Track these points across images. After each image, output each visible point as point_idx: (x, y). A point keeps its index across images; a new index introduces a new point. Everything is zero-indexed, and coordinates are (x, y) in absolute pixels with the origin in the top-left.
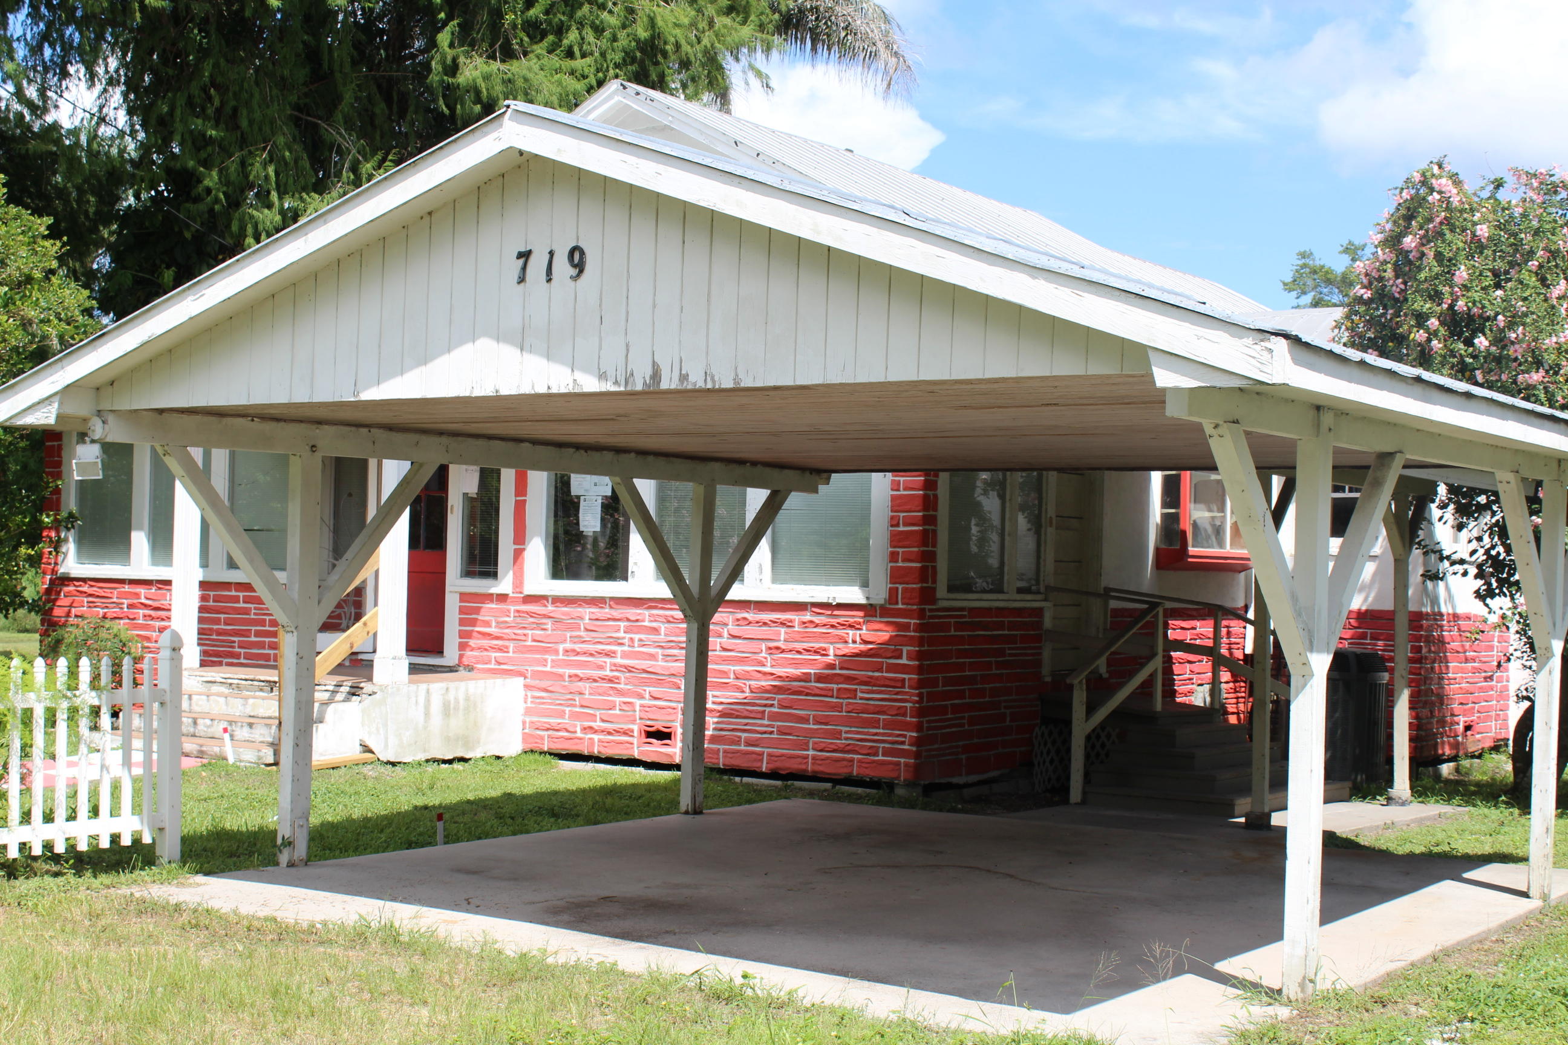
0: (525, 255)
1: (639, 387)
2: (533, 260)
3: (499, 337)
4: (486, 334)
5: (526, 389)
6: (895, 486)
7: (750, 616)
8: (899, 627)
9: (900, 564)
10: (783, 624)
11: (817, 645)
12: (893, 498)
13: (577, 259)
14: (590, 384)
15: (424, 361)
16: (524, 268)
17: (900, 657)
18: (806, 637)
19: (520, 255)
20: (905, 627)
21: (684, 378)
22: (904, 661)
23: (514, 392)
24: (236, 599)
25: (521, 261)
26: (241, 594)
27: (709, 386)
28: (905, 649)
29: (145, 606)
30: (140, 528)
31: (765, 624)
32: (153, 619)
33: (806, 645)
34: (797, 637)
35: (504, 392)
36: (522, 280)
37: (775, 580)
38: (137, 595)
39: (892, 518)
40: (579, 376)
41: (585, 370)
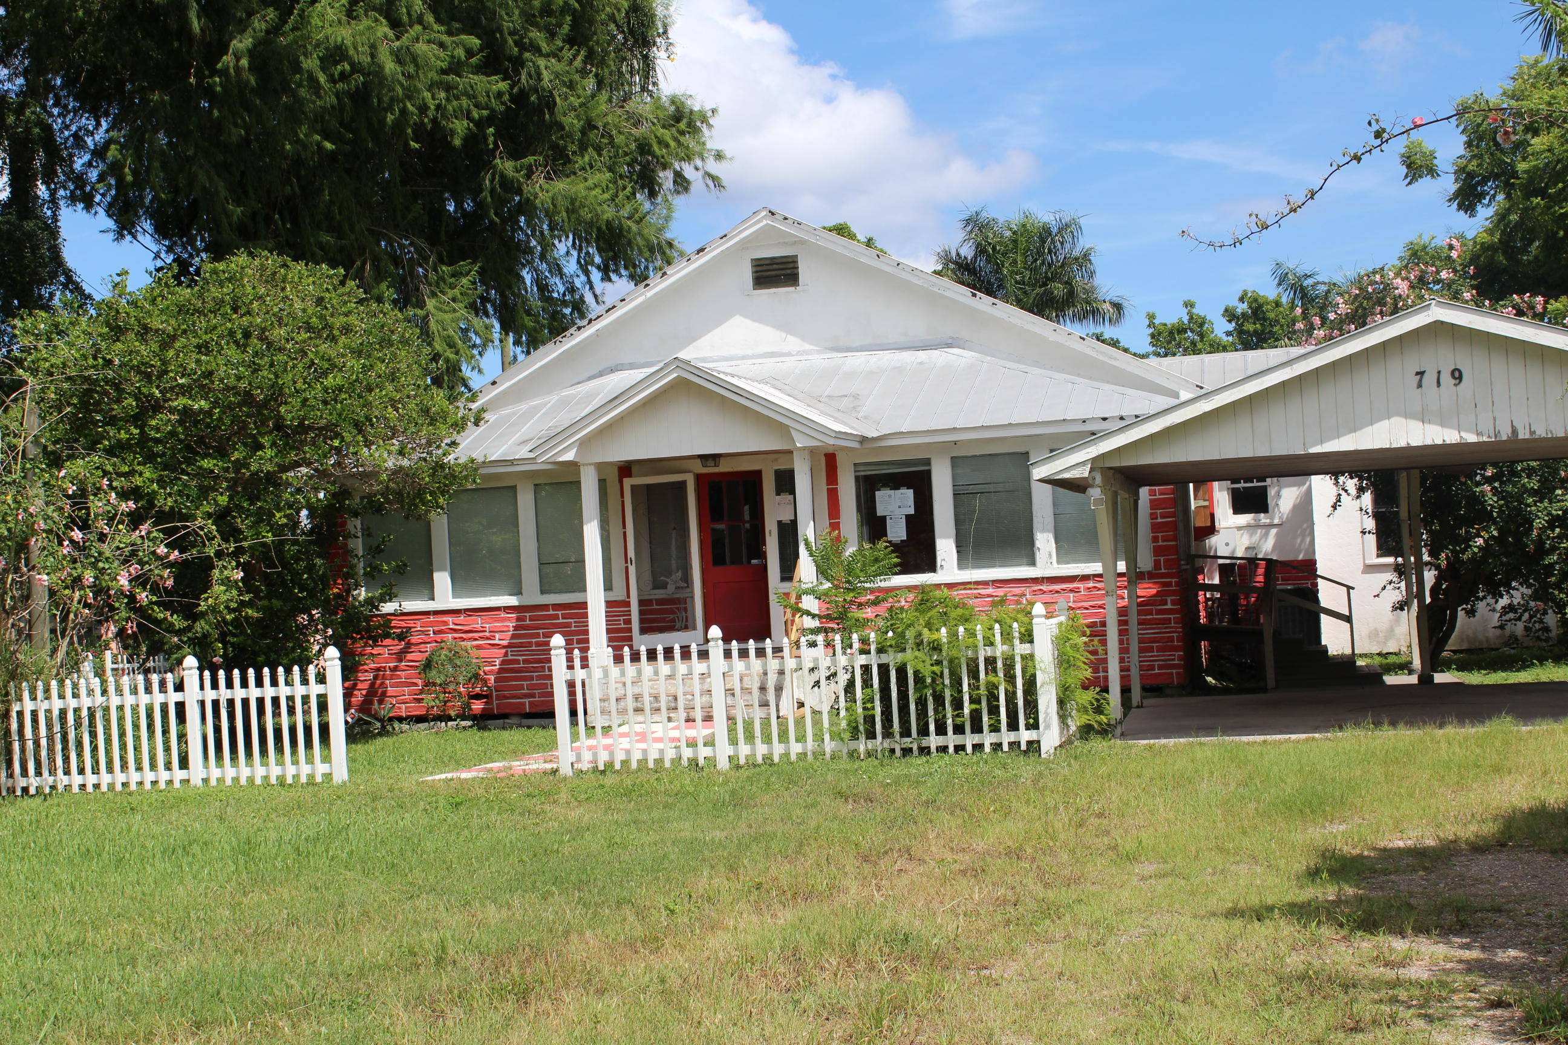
0: (1421, 374)
1: (1505, 438)
2: (1426, 376)
3: (1406, 416)
4: (1398, 414)
5: (1429, 442)
6: (1152, 493)
7: (1044, 587)
8: (1164, 584)
9: (1160, 543)
10: (1071, 591)
11: (1100, 603)
12: (1151, 501)
13: (1457, 376)
14: (1472, 438)
15: (1354, 430)
16: (1421, 380)
17: (1166, 604)
18: (1089, 598)
19: (1417, 373)
20: (1169, 584)
21: (1532, 433)
22: (1169, 606)
23: (1420, 444)
24: (556, 617)
25: (1418, 377)
26: (560, 613)
27: (1550, 436)
28: (1169, 599)
29: (455, 631)
30: (442, 569)
31: (1057, 592)
32: (463, 639)
33: (1091, 603)
34: (1083, 598)
35: (1414, 444)
36: (1420, 386)
37: (1058, 563)
38: (446, 623)
39: (1151, 514)
40: (1463, 434)
41: (1468, 431)
